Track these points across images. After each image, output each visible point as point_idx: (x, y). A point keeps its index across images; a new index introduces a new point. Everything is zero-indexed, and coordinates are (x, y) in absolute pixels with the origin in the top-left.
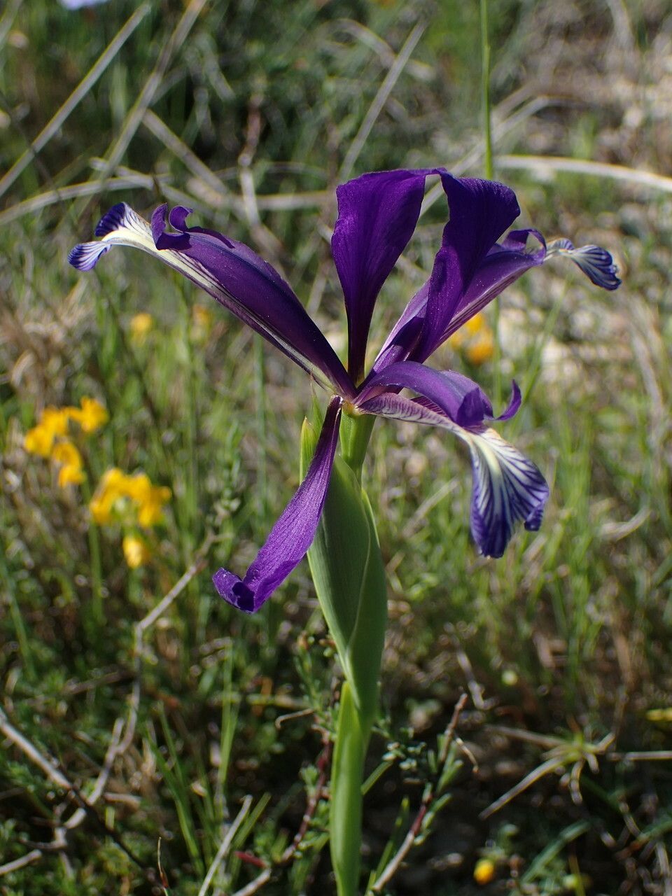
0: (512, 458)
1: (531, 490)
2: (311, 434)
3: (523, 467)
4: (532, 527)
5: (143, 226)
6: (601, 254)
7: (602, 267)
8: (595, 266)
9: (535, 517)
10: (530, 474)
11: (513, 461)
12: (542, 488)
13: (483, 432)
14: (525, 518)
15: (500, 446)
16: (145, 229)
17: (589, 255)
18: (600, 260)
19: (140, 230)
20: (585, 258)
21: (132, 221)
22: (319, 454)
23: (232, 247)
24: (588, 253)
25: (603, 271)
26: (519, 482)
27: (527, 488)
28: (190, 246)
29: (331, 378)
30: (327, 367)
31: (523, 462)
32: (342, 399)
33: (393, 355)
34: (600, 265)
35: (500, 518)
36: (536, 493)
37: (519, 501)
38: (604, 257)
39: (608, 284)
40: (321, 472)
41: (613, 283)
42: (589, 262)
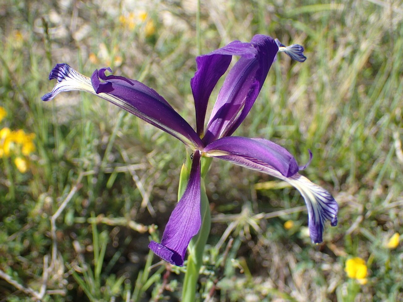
0: (318, 192)
1: (329, 205)
2: (186, 169)
3: (324, 195)
4: (335, 224)
5: (81, 77)
6: (298, 48)
7: (299, 54)
8: (296, 53)
9: (335, 220)
10: (328, 198)
11: (319, 193)
12: (333, 203)
13: (298, 178)
14: (331, 221)
15: (311, 186)
16: (82, 78)
17: (293, 49)
18: (298, 50)
19: (80, 79)
20: (290, 51)
21: (74, 75)
22: (191, 178)
23: (133, 84)
24: (292, 48)
25: (299, 55)
26: (323, 202)
27: (327, 204)
28: (113, 89)
29: (192, 141)
30: (190, 136)
31: (325, 193)
32: (200, 152)
33: (219, 122)
34: (297, 53)
35: (319, 223)
36: (331, 206)
37: (324, 211)
38: (300, 49)
39: (301, 60)
40: (194, 186)
41: (303, 59)
42: (293, 52)
